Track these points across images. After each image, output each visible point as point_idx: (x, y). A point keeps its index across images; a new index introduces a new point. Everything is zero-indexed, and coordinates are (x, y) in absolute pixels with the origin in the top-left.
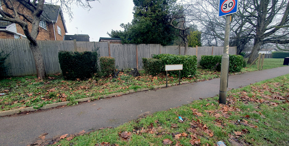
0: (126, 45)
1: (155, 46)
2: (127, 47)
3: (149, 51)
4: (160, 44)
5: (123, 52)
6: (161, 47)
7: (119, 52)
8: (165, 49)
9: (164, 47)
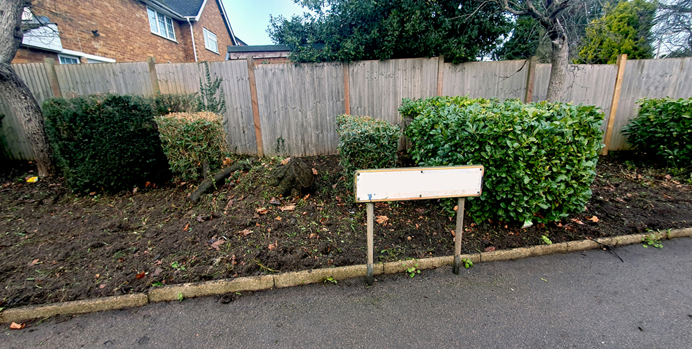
0: (306, 67)
1: (417, 65)
2: (312, 76)
3: (395, 86)
4: (442, 57)
5: (300, 91)
6: (446, 68)
7: (285, 95)
8: (463, 75)
9: (459, 67)
